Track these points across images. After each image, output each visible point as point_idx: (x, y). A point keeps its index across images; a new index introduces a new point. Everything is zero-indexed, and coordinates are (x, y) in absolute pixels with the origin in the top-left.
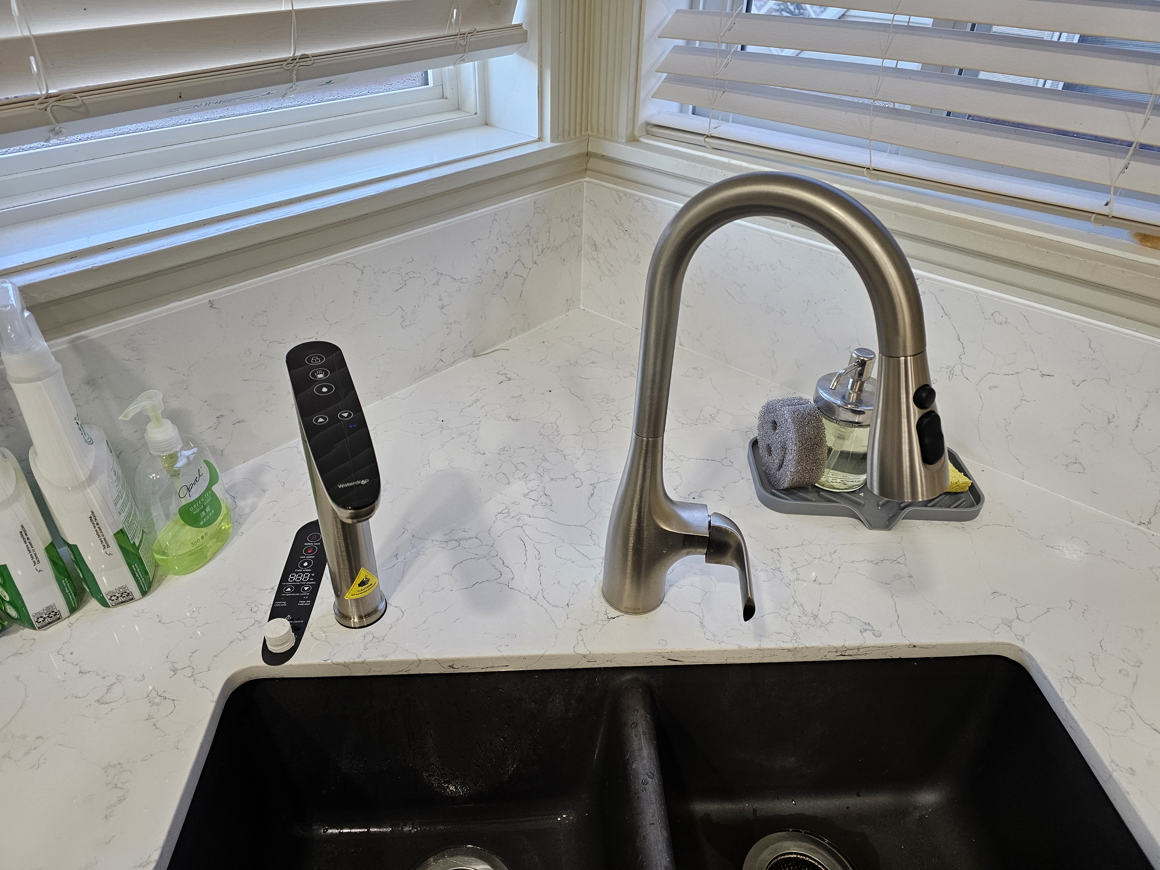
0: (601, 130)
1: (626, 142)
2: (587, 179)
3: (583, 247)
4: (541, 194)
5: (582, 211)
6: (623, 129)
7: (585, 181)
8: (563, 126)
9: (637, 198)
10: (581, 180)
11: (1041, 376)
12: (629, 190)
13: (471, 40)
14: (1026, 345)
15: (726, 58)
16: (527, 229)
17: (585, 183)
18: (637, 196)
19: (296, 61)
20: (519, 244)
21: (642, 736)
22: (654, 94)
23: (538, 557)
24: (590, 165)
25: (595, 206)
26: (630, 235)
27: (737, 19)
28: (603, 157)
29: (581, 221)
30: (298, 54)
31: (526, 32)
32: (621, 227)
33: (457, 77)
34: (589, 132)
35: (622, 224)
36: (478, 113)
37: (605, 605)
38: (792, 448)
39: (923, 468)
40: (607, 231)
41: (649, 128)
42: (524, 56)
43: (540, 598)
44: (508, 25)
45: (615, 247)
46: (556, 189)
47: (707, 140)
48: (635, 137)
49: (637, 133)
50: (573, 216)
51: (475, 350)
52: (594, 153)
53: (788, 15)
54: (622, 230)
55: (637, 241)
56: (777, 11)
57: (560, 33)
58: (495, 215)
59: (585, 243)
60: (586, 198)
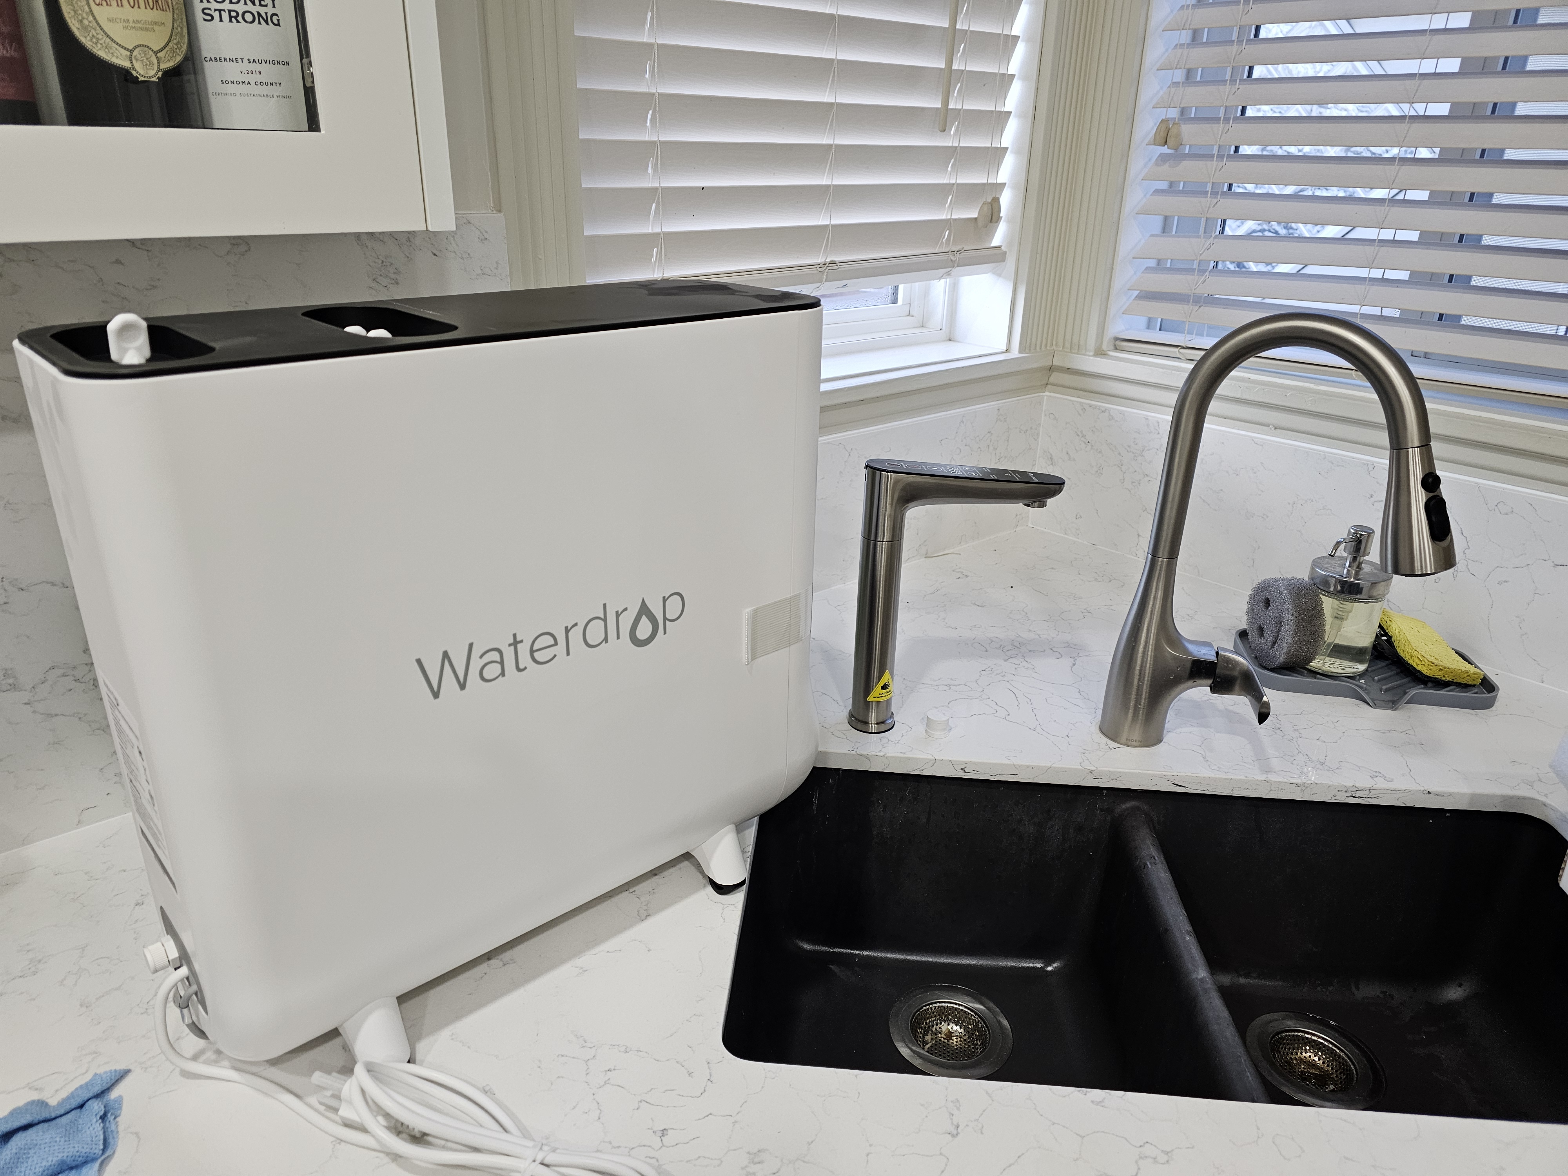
0: (1068, 345)
1: (1094, 355)
2: (1047, 393)
3: (1037, 462)
4: (1005, 403)
5: (1040, 424)
6: (1092, 343)
7: (1047, 396)
8: (1031, 340)
9: (1103, 409)
10: (1041, 394)
11: (1554, 567)
12: (1093, 403)
13: (960, 257)
14: (1535, 535)
15: (1203, 275)
16: (989, 435)
17: (1045, 397)
18: (1103, 407)
19: (826, 266)
20: (979, 450)
21: (1151, 847)
22: (1126, 310)
23: (1030, 703)
24: (1051, 380)
25: (1055, 419)
26: (1092, 446)
27: (1216, 240)
28: (1069, 371)
29: (1038, 434)
30: (828, 260)
31: (1005, 253)
32: (1082, 439)
33: (926, 293)
34: (1054, 347)
35: (1084, 436)
36: (944, 328)
37: (1104, 740)
38: (1289, 618)
39: (1431, 543)
40: (1066, 443)
41: (1118, 343)
42: (999, 275)
43: (1039, 729)
44: (987, 246)
45: (1074, 460)
46: (1018, 400)
47: (1182, 351)
48: (1103, 351)
49: (1104, 347)
50: (1031, 428)
51: (927, 550)
52: (1059, 366)
53: (1274, 235)
54: (1084, 442)
55: (1100, 452)
56: (1260, 231)
57: (1037, 253)
58: (963, 416)
59: (1039, 457)
60: (1045, 412)
